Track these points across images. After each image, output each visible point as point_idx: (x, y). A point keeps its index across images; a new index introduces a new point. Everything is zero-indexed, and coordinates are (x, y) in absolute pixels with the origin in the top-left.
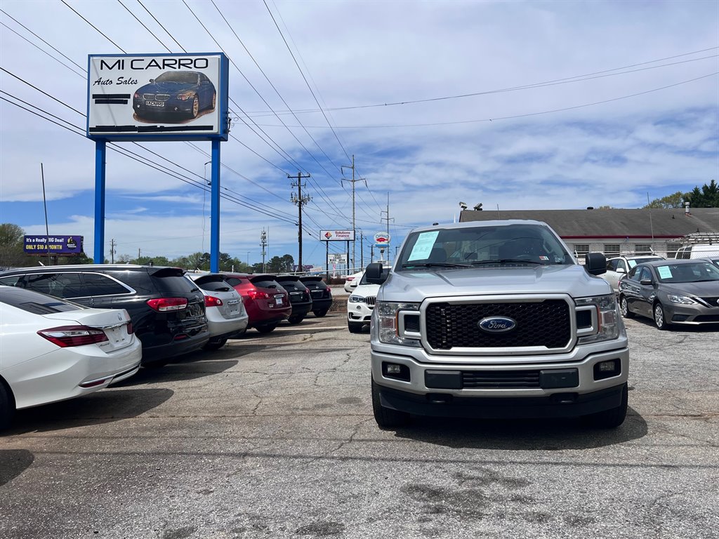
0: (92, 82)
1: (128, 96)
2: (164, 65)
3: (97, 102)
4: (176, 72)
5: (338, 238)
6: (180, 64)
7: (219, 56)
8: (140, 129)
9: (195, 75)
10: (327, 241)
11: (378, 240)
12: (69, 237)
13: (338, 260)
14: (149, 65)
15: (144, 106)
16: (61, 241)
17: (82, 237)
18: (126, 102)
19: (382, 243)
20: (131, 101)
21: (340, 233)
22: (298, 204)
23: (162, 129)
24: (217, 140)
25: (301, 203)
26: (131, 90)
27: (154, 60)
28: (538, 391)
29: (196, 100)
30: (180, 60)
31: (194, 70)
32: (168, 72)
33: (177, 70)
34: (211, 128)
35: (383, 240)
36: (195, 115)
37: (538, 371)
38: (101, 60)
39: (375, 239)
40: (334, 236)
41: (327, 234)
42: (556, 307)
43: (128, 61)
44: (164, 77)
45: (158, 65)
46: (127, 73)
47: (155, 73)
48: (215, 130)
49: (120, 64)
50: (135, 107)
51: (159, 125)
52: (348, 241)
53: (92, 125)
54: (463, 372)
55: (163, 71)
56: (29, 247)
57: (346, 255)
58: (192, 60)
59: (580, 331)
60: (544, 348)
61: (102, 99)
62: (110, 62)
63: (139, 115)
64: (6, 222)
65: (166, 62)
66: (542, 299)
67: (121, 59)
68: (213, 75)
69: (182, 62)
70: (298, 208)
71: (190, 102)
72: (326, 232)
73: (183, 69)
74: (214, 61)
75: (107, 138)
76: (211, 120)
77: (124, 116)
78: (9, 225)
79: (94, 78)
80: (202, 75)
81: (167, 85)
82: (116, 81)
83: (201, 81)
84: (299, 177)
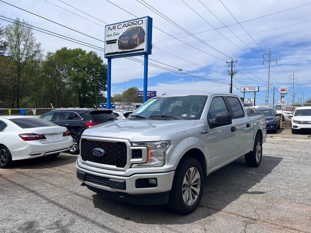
0: (106, 36)
1: (116, 40)
2: (128, 25)
3: (107, 44)
4: (132, 28)
5: (249, 91)
6: (133, 24)
7: (147, 18)
8: (120, 53)
9: (138, 28)
10: (244, 92)
11: (281, 90)
12: (151, 91)
13: (249, 101)
14: (123, 26)
15: (121, 43)
16: (149, 93)
17: (156, 92)
18: (116, 43)
19: (284, 92)
20: (117, 42)
21: (251, 88)
22: (231, 75)
23: (127, 52)
24: (146, 54)
25: (232, 74)
26: (117, 37)
27: (125, 24)
28: (108, 188)
29: (138, 38)
30: (133, 22)
31: (138, 25)
32: (129, 28)
33: (132, 26)
34: (143, 49)
35: (284, 90)
36: (138, 45)
37: (108, 178)
38: (109, 27)
39: (280, 90)
40: (248, 90)
41: (244, 89)
42: (122, 146)
43: (116, 25)
44: (128, 30)
45: (126, 26)
46: (117, 31)
47: (125, 29)
48: (145, 50)
49: (114, 28)
50: (118, 44)
51: (126, 50)
52: (255, 92)
53: (106, 53)
54: (86, 173)
55: (128, 28)
56: (139, 95)
57: (254, 99)
58: (137, 21)
59: (132, 160)
60: (115, 167)
61: (109, 42)
62: (111, 27)
63: (120, 47)
64: (134, 87)
65: (129, 24)
66: (116, 141)
67: (114, 25)
68: (144, 27)
69: (134, 23)
70: (231, 77)
71: (136, 39)
72: (244, 88)
73: (134, 26)
74: (145, 20)
75: (112, 57)
76: (143, 46)
77: (115, 48)
78: (135, 87)
79: (107, 35)
80: (141, 27)
81: (129, 33)
82: (113, 35)
83: (140, 30)
84: (232, 62)
